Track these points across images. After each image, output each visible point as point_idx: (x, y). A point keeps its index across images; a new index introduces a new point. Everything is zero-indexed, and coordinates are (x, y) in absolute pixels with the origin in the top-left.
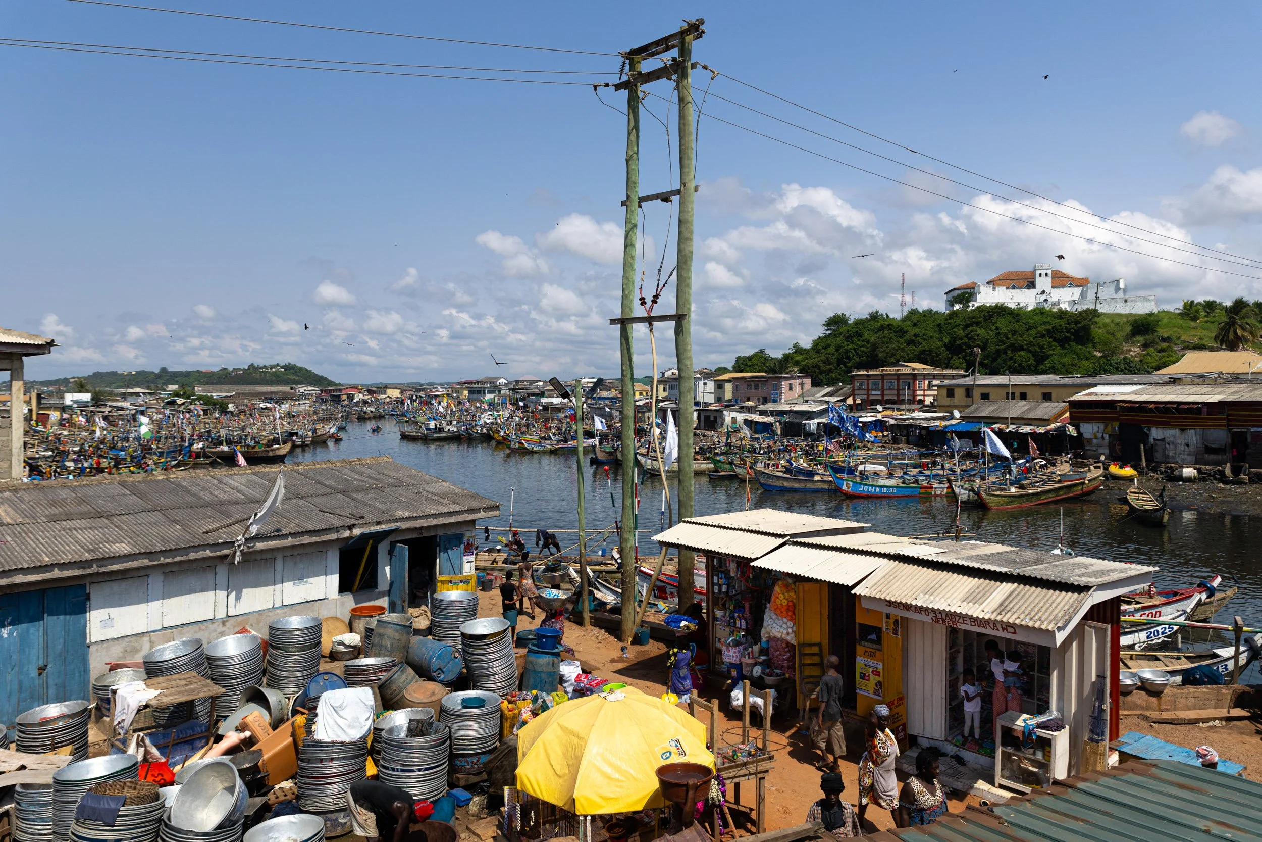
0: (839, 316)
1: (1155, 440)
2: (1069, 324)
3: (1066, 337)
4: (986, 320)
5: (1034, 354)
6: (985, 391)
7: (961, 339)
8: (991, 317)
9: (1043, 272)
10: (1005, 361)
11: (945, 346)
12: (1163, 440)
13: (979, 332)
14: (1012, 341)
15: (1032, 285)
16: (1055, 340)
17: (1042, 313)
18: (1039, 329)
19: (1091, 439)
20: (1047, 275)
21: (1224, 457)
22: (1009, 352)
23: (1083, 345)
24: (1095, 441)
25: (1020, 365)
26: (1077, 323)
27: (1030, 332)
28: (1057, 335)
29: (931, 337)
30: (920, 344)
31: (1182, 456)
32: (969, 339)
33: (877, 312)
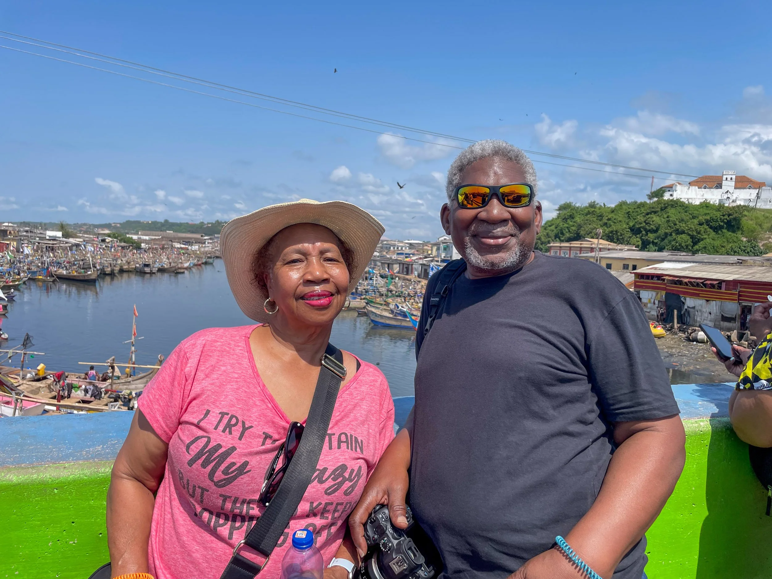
0: (568, 204)
1: (688, 307)
2: (723, 216)
3: (720, 226)
4: (662, 210)
5: (692, 237)
6: (609, 262)
7: (641, 223)
8: (666, 208)
9: (729, 177)
10: (670, 242)
11: (630, 228)
12: (694, 308)
13: (654, 219)
14: (677, 227)
15: (719, 186)
16: (711, 227)
17: (707, 207)
18: (700, 218)
19: (647, 303)
20: (731, 179)
21: (734, 325)
22: (674, 234)
23: (734, 232)
24: (649, 305)
25: (680, 245)
26: (729, 215)
27: (693, 220)
28: (713, 224)
29: (620, 221)
30: (611, 226)
31: (705, 322)
32: (647, 224)
33: (594, 202)
